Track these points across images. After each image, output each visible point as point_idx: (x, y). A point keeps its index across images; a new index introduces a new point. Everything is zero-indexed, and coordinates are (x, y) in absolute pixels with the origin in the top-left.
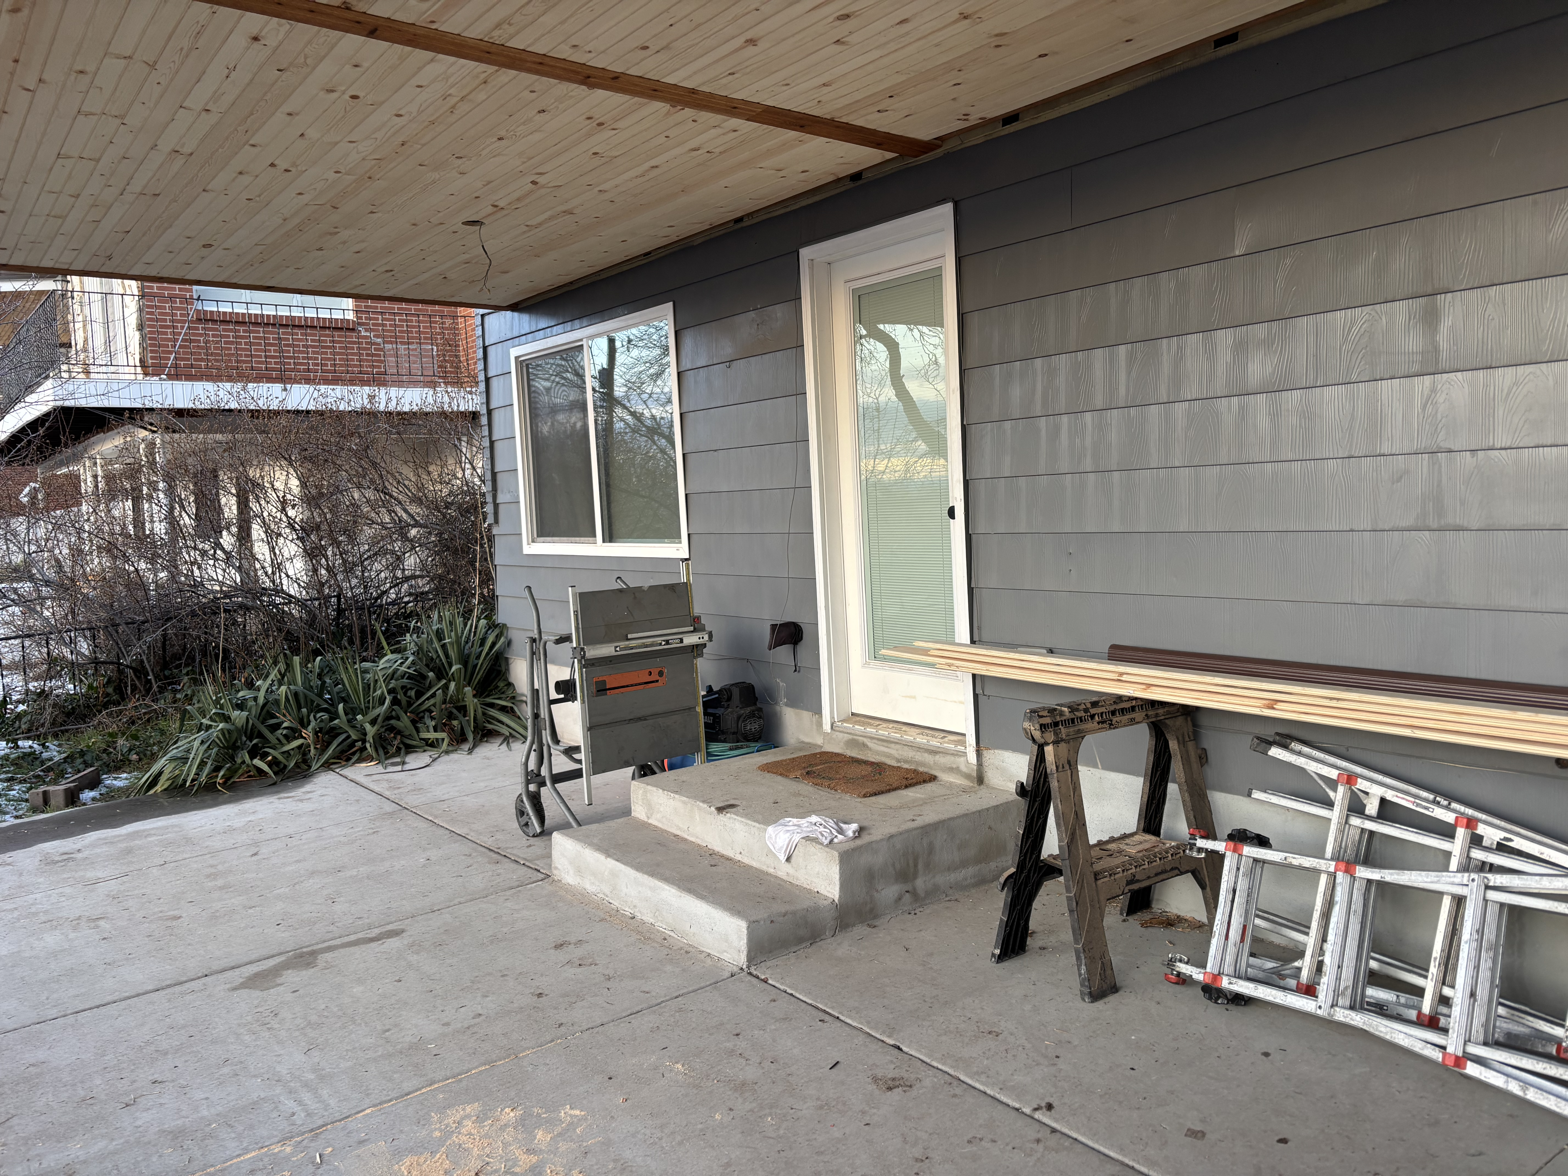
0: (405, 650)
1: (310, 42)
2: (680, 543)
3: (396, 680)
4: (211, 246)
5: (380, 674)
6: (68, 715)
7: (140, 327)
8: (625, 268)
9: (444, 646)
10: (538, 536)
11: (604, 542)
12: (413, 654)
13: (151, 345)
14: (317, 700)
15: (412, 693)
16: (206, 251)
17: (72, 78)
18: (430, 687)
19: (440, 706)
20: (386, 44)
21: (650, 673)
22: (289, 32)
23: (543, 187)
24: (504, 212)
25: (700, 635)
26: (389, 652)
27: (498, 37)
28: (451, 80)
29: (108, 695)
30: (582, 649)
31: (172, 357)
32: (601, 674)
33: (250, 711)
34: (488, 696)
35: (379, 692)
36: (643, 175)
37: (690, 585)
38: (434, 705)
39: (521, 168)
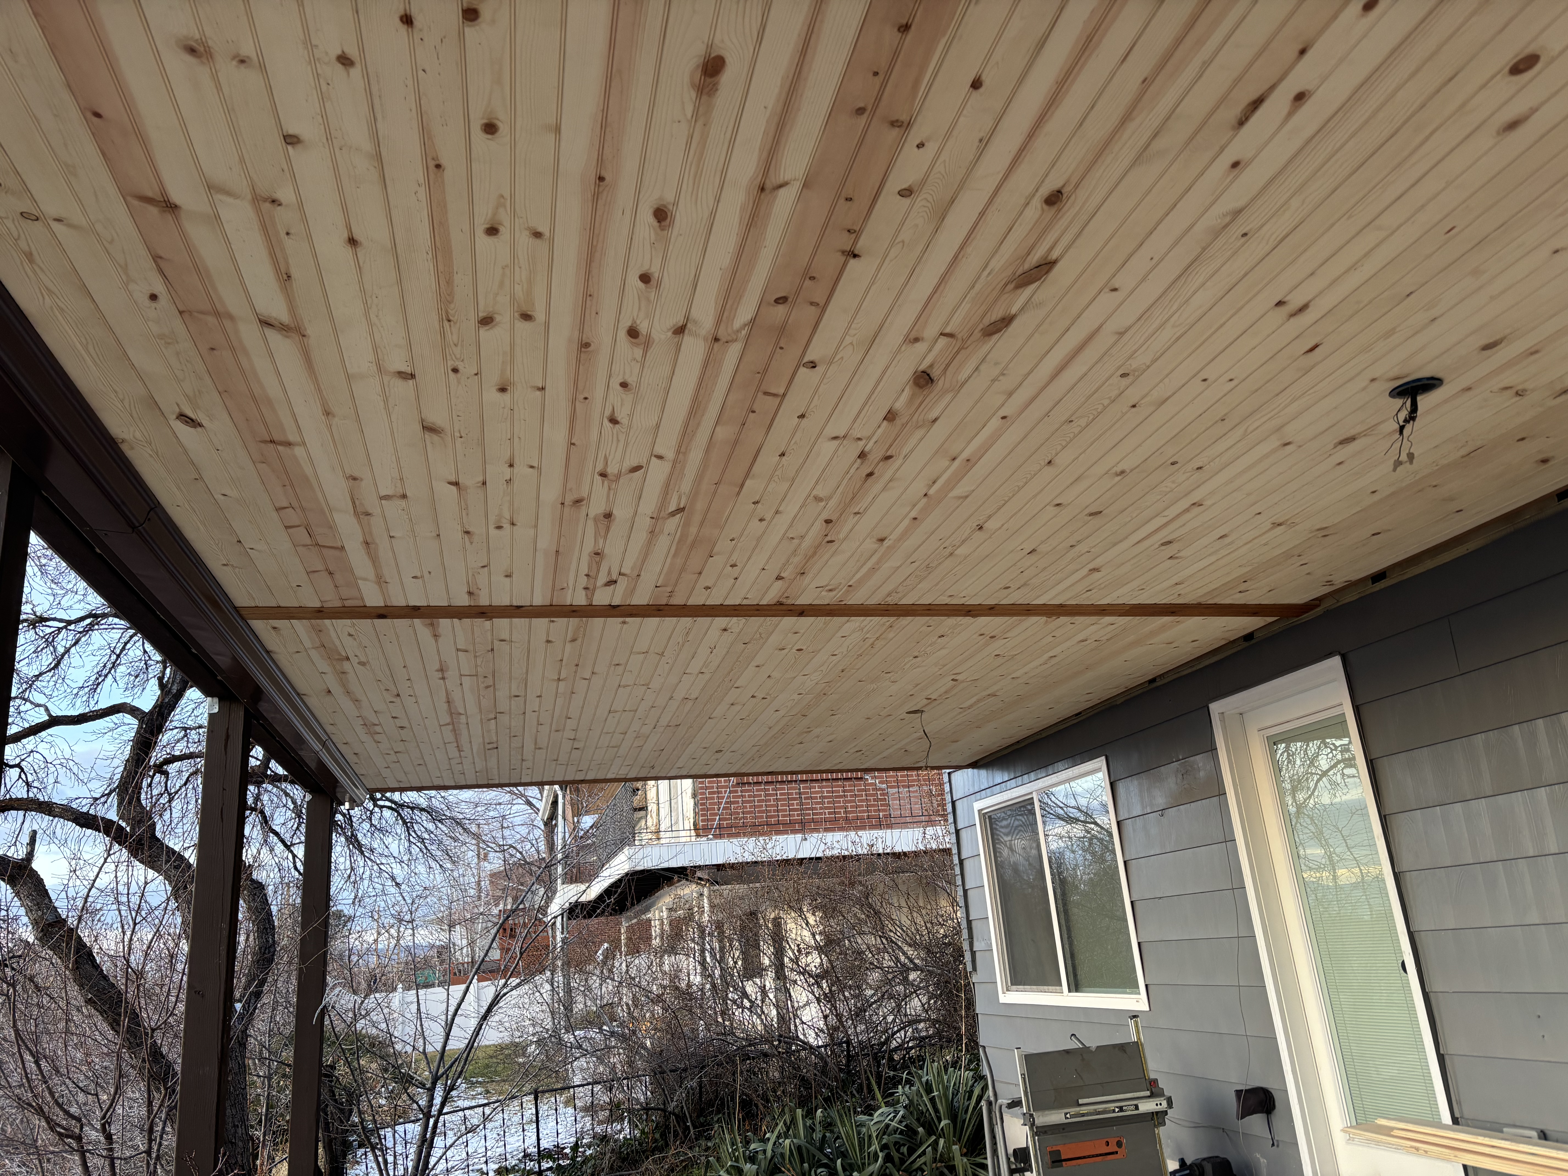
0: (898, 1102)
1: (761, 625)
2: (1139, 994)
3: (889, 1136)
4: (721, 751)
5: (873, 1129)
6: (623, 1160)
7: (694, 796)
8: (1062, 727)
9: (932, 1100)
10: (1012, 984)
11: (1070, 991)
12: (905, 1107)
13: (702, 810)
14: (818, 1155)
15: (904, 1150)
16: (719, 755)
17: (613, 668)
18: (921, 1144)
19: (931, 1166)
20: (813, 618)
21: (1107, 1144)
22: (745, 624)
23: (963, 682)
24: (938, 702)
25: (1158, 1100)
26: (883, 1104)
27: (891, 600)
28: (865, 630)
29: (656, 1141)
30: (1031, 1115)
31: (718, 818)
32: (1056, 1143)
33: (759, 1165)
34: (975, 1157)
35: (873, 1148)
36: (1045, 663)
37: (1142, 1045)
38: (925, 1163)
39: (939, 673)
